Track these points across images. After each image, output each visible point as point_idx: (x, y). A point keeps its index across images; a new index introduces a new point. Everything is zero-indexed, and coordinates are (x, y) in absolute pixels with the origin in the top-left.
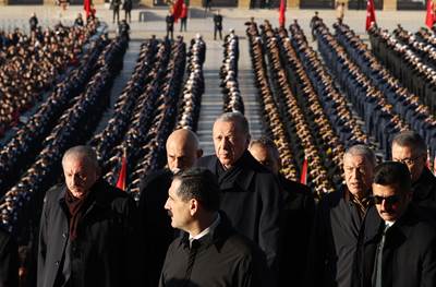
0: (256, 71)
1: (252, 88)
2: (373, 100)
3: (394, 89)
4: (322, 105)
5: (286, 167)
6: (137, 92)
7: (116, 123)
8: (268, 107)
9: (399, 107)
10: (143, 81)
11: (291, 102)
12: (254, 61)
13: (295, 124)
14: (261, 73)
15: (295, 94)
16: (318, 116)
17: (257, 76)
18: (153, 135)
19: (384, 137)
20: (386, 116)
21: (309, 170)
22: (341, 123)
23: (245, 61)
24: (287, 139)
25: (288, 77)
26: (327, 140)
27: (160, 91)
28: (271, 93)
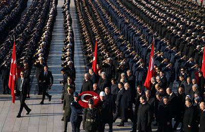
0: (76, 8)
1: (75, 14)
2: (121, 18)
3: (129, 14)
4: (101, 20)
5: (88, 44)
6: (30, 14)
7: (20, 25)
8: (81, 20)
9: (131, 20)
10: (33, 11)
11: (90, 18)
12: (76, 4)
13: (91, 27)
14: (78, 8)
15: (91, 15)
16: (100, 24)
17: (77, 10)
18: (35, 31)
19: (126, 31)
20: (127, 24)
21: (98, 45)
22: (110, 26)
23: (72, 4)
24: (88, 32)
25: (88, 9)
26: (104, 33)
27: (39, 14)
28: (82, 15)
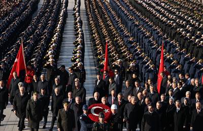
0: (86, 10)
1: (85, 16)
2: (131, 20)
3: (139, 16)
4: (112, 22)
5: (98, 45)
6: (41, 16)
7: (31, 27)
8: (91, 22)
9: (141, 23)
10: (44, 13)
11: (100, 20)
12: (86, 6)
13: (101, 29)
14: (88, 10)
15: (101, 17)
16: (110, 26)
17: (87, 11)
18: (45, 33)
19: (136, 34)
20: (136, 26)
21: (108, 47)
22: (120, 28)
23: (83, 7)
24: (99, 34)
25: (98, 11)
26: (114, 35)
27: (50, 16)
28: (92, 17)
